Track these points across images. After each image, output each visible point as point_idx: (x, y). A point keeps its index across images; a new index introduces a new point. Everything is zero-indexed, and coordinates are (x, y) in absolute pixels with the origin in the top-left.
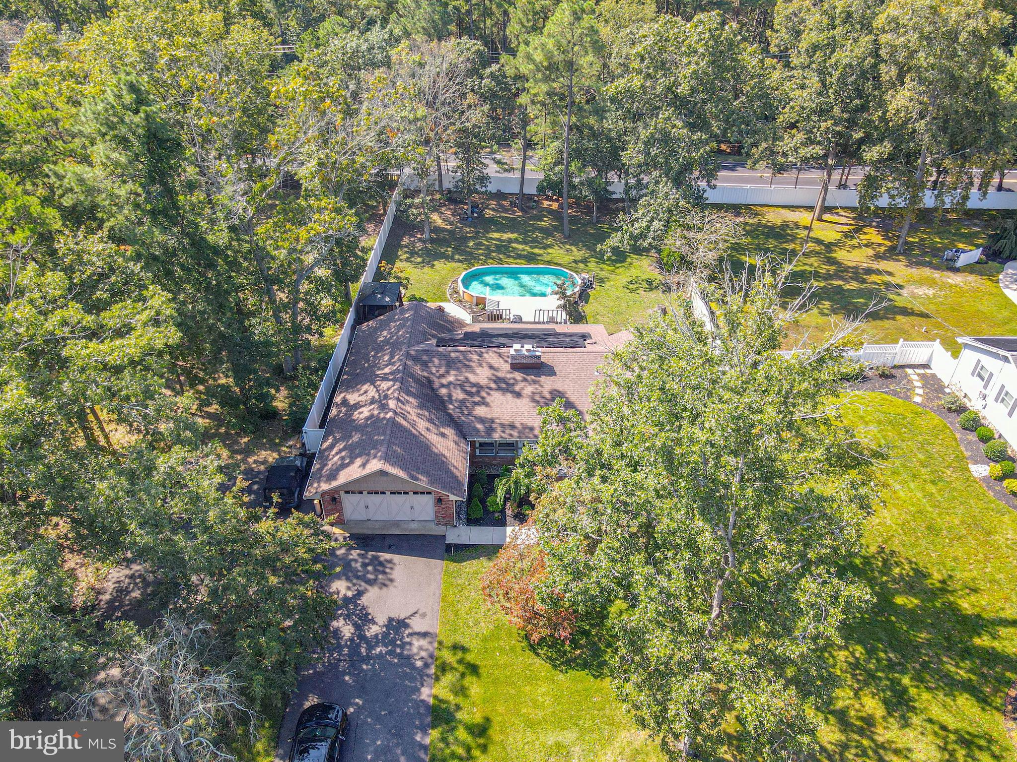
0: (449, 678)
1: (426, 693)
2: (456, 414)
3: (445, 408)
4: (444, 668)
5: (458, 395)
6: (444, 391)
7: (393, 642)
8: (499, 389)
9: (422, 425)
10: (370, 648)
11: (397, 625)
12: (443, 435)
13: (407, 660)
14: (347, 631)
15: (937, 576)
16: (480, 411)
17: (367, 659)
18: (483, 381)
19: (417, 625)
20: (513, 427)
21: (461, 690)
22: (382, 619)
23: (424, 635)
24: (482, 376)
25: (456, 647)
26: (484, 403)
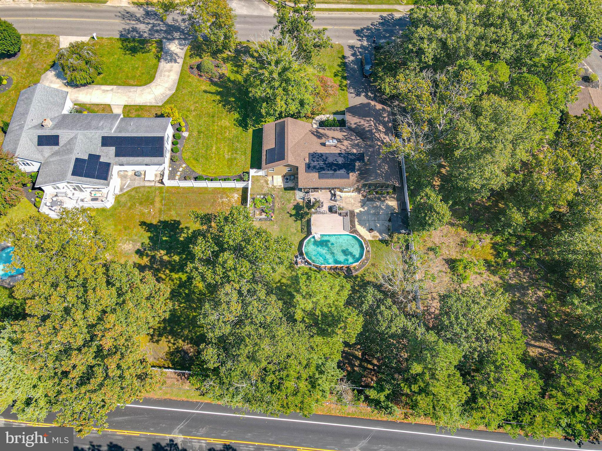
0: (344, 84)
1: (349, 82)
2: (353, 133)
3: (356, 133)
4: (345, 86)
5: (353, 138)
6: (358, 138)
7: (358, 91)
8: (340, 139)
9: (362, 122)
10: (363, 90)
11: (358, 95)
12: (355, 124)
13: (354, 88)
14: (369, 94)
15: (220, 105)
16: (345, 134)
17: (363, 88)
18: (345, 141)
19: (353, 95)
20: (334, 130)
21: (341, 82)
22: (362, 96)
23: (351, 93)
24: (346, 143)
25: (343, 90)
26: (344, 136)
